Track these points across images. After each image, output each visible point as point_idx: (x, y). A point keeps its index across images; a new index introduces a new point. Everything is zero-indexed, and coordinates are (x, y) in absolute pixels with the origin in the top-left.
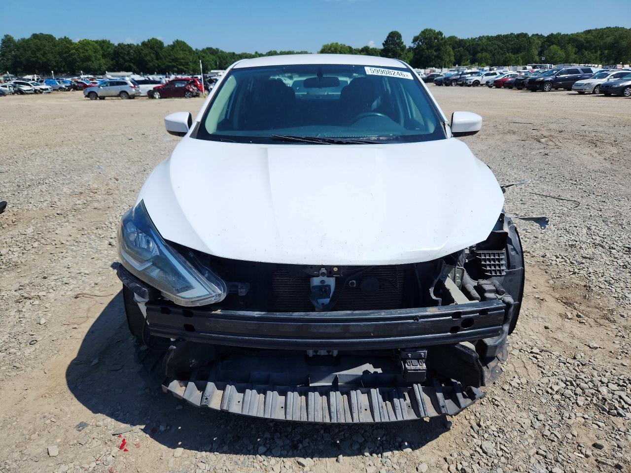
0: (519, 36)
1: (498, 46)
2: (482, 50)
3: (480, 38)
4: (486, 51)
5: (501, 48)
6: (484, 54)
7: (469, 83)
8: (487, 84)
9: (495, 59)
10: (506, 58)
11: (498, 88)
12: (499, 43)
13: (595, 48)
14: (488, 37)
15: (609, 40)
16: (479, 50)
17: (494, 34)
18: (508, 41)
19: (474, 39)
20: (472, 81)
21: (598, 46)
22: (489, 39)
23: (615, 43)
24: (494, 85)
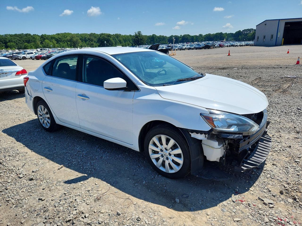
0: (26, 35)
1: (18, 39)
2: (9, 41)
3: (6, 35)
4: (12, 42)
5: (20, 41)
6: (12, 43)
7: (20, 58)
8: (31, 58)
9: (18, 46)
10: (25, 45)
11: (38, 60)
12: (18, 38)
13: (64, 41)
14: (10, 34)
15: (69, 38)
16: (8, 41)
17: (13, 34)
18: (22, 37)
19: (2, 36)
20: (22, 57)
21: (64, 40)
22: (11, 36)
23: (71, 39)
24: (35, 59)
